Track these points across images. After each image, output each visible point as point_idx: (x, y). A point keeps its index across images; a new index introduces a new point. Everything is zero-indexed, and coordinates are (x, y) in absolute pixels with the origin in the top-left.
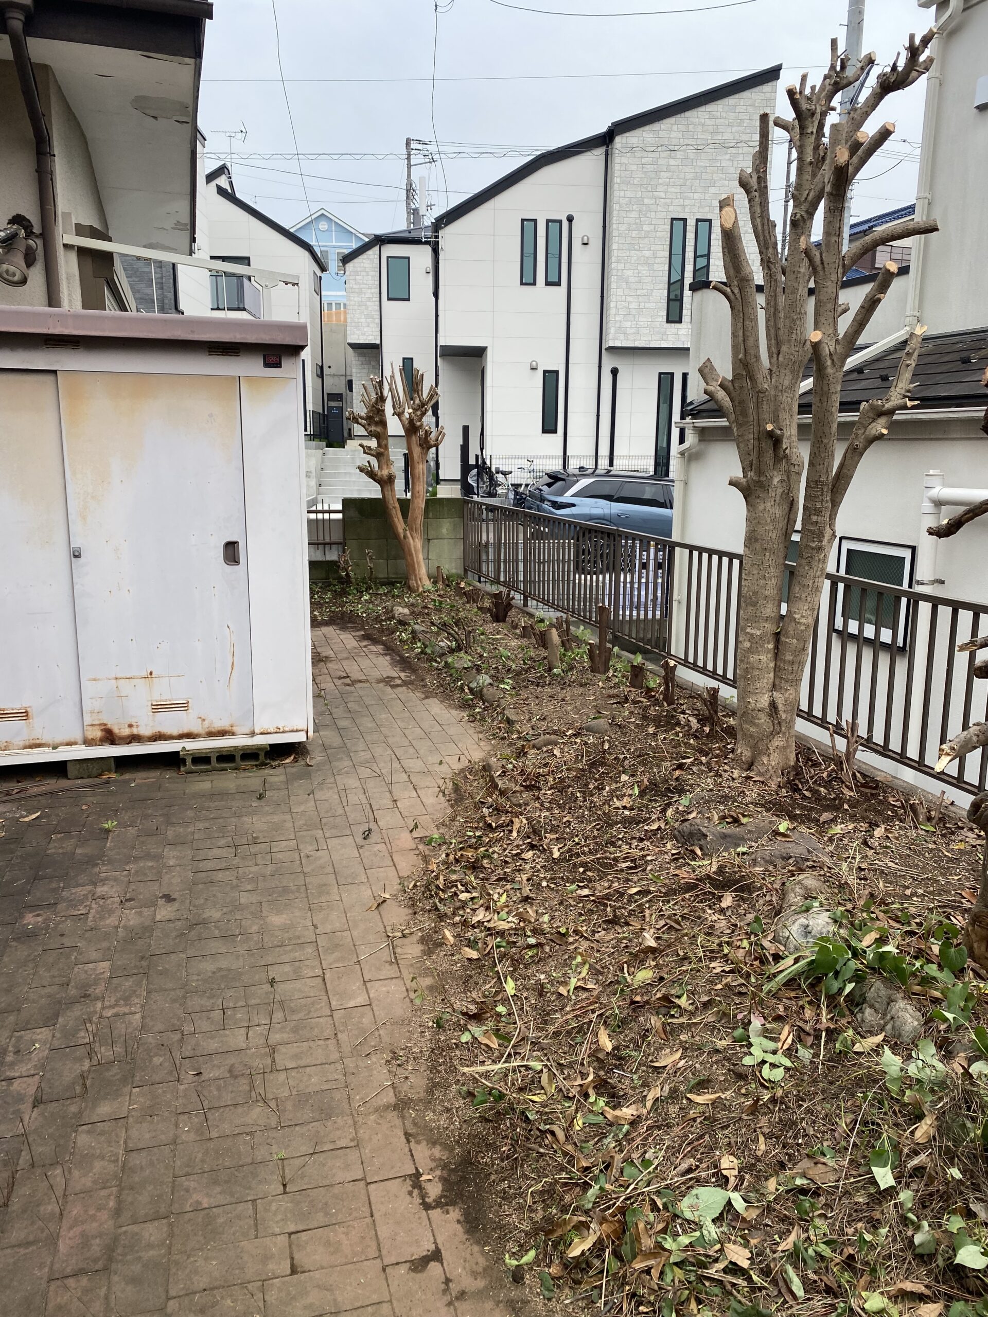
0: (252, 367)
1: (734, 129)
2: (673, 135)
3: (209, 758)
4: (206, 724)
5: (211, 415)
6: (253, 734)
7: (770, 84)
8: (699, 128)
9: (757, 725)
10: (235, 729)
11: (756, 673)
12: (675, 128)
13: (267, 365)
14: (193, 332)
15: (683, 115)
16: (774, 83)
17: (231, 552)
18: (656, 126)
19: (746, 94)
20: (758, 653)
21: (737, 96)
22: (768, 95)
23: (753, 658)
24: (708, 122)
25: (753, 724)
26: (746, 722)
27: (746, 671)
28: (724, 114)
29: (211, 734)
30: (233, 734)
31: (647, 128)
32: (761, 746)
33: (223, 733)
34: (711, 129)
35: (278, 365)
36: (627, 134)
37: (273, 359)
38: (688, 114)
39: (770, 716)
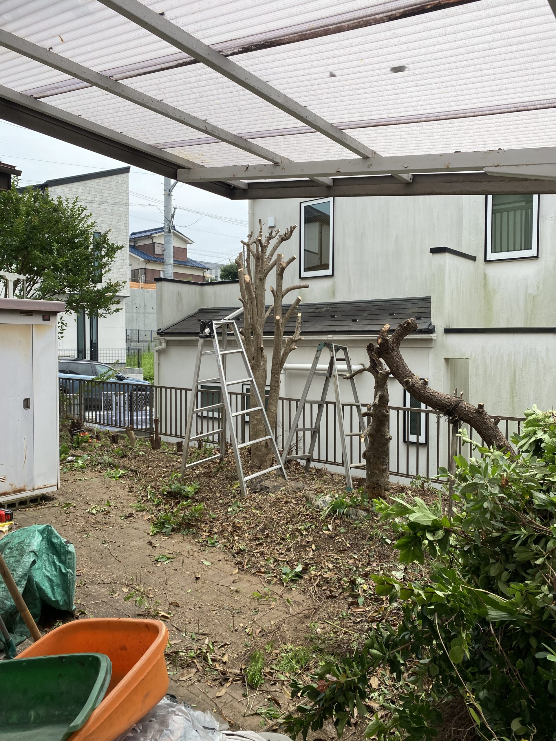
0: (37, 320)
1: (110, 192)
2: (79, 191)
3: (26, 501)
4: (13, 487)
5: (20, 342)
6: (34, 489)
7: (125, 174)
8: (92, 189)
9: (261, 452)
10: (26, 488)
11: (260, 432)
12: (80, 187)
13: (44, 320)
14: (19, 306)
15: (84, 182)
16: (127, 174)
17: (27, 404)
18: (70, 185)
19: (114, 177)
20: (260, 425)
21: (110, 177)
22: (125, 179)
23: (258, 427)
24: (96, 187)
25: (260, 451)
26: (257, 451)
27: (256, 432)
28: (104, 185)
29: (15, 492)
30: (25, 491)
31: (65, 185)
32: (263, 459)
33: (21, 491)
34: (98, 190)
35: (49, 320)
36: (55, 187)
37: (47, 317)
38: (86, 182)
39: (266, 447)
